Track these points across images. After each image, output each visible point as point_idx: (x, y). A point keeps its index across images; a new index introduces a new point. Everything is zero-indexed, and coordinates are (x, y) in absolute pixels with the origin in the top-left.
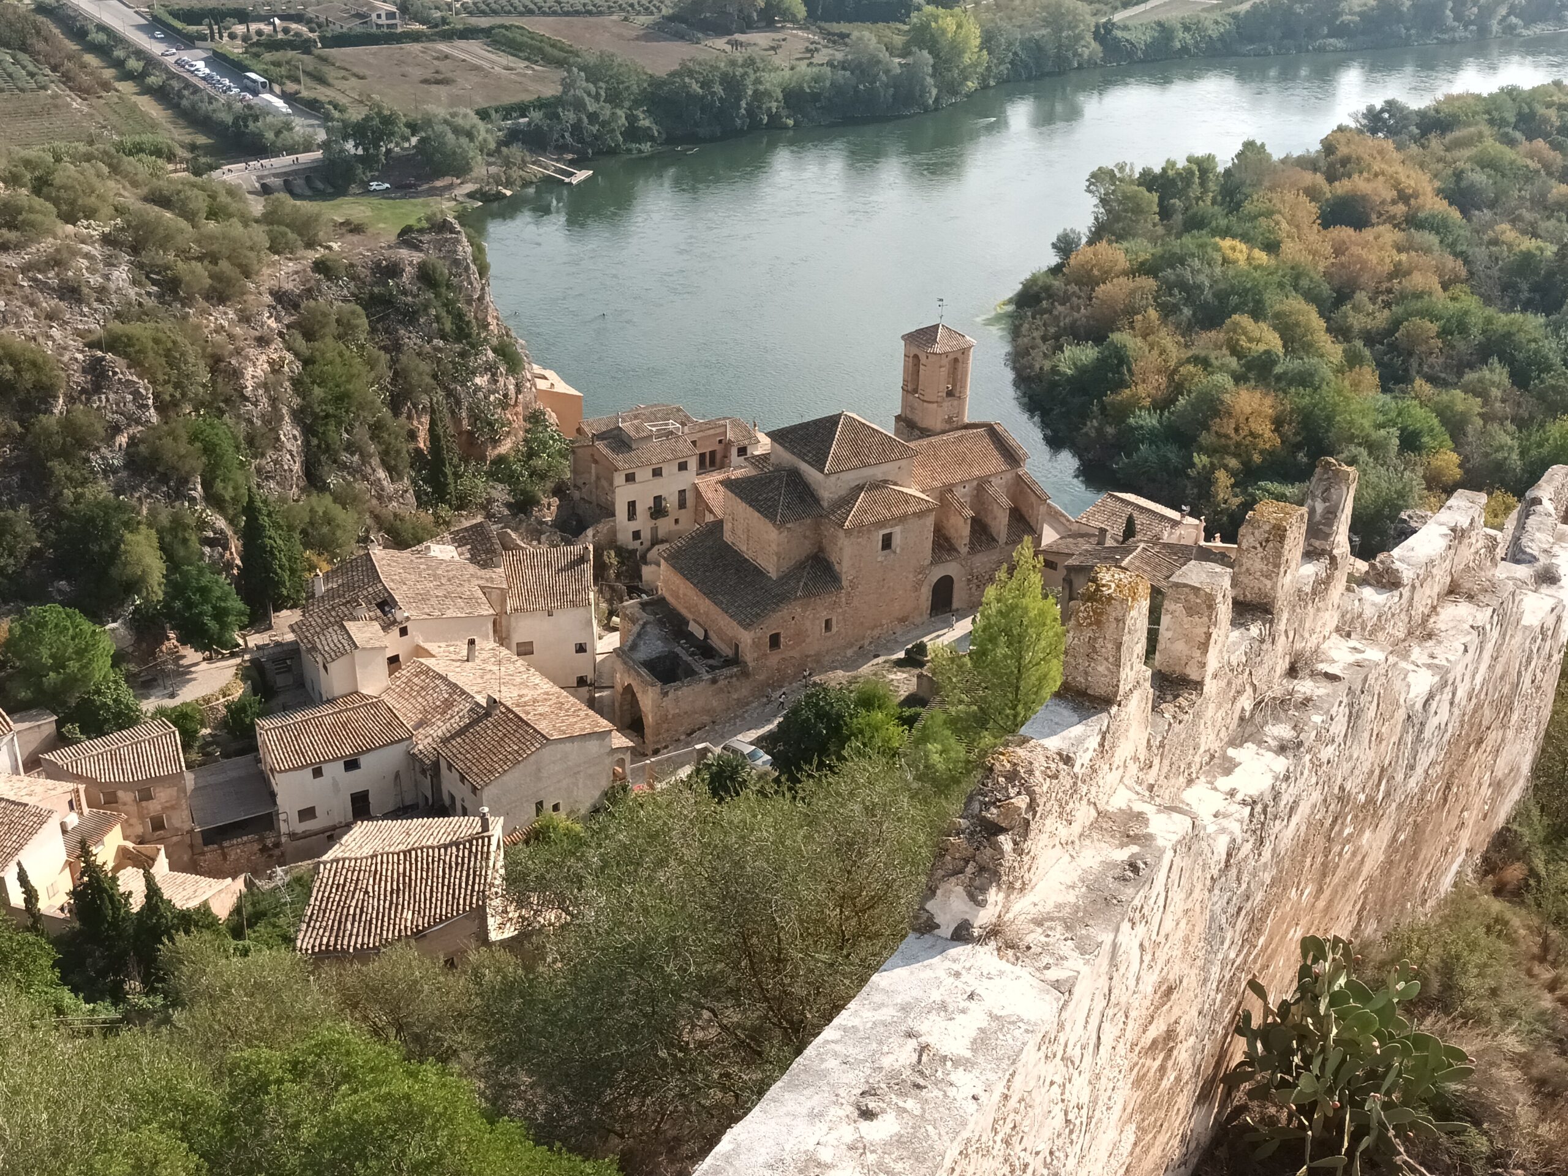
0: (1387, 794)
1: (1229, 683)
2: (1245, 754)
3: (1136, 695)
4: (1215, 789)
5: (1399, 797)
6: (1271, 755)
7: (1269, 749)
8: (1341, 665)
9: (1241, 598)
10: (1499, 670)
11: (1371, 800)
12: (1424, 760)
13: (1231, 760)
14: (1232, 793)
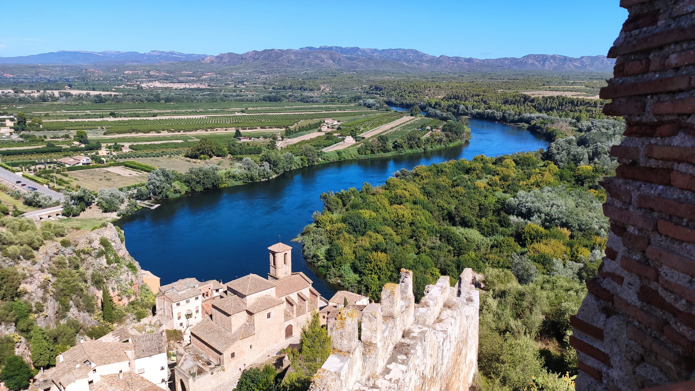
0: (437, 374)
1: (385, 343)
2: (392, 366)
3: (357, 349)
4: (385, 379)
5: (440, 375)
6: (401, 365)
7: (400, 363)
8: (417, 333)
9: (384, 315)
10: (462, 330)
11: (432, 377)
12: (446, 361)
13: (388, 369)
14: (390, 380)
